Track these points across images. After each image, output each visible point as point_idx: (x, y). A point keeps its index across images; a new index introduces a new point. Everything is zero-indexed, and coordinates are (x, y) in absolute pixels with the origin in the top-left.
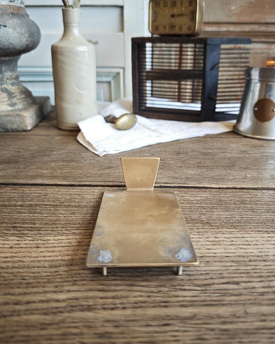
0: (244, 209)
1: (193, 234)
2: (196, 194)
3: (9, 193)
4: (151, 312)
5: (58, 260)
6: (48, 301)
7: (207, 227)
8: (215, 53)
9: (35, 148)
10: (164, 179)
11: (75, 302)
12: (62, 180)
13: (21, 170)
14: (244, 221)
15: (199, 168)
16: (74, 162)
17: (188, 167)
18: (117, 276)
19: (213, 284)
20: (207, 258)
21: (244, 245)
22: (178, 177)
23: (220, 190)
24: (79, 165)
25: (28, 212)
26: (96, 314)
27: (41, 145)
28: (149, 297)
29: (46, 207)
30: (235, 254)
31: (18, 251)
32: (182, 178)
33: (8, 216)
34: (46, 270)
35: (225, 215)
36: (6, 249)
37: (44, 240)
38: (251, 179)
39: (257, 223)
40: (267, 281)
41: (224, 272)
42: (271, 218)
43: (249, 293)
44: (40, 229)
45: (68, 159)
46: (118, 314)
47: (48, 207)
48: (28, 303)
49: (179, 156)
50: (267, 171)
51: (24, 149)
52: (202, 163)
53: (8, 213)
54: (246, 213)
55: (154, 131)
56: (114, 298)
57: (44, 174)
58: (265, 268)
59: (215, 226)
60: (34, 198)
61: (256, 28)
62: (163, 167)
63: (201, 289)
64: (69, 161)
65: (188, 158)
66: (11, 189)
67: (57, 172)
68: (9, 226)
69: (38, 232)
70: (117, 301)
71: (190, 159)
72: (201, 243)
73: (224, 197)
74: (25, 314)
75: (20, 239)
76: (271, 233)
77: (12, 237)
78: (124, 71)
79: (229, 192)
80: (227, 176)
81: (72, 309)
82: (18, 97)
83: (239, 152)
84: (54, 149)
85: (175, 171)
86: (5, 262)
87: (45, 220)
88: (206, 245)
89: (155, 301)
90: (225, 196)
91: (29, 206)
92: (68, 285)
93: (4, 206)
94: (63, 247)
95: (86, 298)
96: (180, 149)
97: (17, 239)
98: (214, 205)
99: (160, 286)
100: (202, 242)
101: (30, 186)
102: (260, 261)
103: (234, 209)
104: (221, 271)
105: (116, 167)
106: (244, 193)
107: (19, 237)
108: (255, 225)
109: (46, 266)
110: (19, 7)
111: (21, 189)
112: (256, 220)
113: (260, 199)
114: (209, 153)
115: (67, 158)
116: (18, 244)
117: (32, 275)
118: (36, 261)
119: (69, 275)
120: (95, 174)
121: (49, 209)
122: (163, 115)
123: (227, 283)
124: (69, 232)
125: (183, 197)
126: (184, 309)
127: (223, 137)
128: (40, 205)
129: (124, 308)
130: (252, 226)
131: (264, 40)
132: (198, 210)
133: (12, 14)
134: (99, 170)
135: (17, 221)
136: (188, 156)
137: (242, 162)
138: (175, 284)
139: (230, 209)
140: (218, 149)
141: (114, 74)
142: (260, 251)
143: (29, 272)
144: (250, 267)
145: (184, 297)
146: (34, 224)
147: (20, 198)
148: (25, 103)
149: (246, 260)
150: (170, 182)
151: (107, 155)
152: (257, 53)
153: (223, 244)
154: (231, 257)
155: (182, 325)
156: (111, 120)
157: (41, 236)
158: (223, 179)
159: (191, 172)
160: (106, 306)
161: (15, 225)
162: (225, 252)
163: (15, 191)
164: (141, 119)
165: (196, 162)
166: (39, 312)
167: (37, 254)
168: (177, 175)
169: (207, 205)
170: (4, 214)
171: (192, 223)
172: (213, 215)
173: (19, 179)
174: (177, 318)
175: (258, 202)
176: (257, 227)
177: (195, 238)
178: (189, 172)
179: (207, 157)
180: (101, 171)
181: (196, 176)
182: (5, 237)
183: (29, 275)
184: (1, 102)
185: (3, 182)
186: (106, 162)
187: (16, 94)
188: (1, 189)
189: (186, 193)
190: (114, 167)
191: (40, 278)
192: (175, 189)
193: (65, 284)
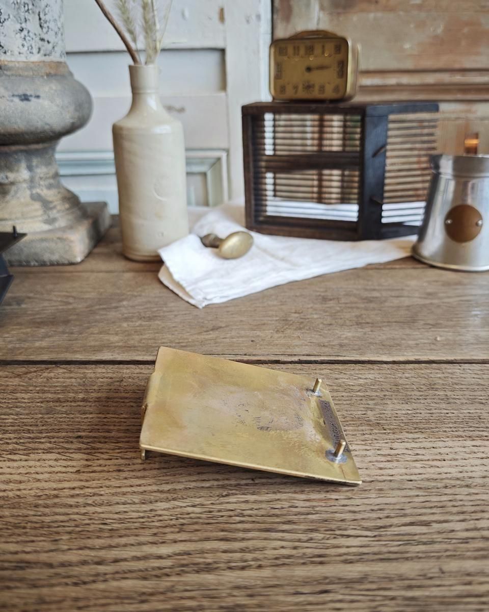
0: (434, 399)
1: (356, 443)
2: (357, 374)
3: (62, 378)
4: (301, 572)
5: (152, 491)
6: (145, 558)
7: (377, 432)
8: (379, 129)
9: (93, 295)
10: (304, 347)
11: (186, 560)
12: (143, 353)
13: (76, 335)
14: (434, 419)
15: (360, 326)
16: (159, 320)
17: (342, 325)
18: (244, 516)
19: (391, 526)
20: (380, 484)
21: (436, 460)
22: (326, 344)
23: (395, 366)
24: (167, 324)
25: (96, 412)
26: (220, 577)
27: (102, 290)
28: (295, 548)
29: (123, 402)
30: (423, 476)
31: (90, 476)
32: (334, 345)
33: (66, 419)
34: (137, 509)
35: (404, 409)
36: (70, 474)
37: (127, 458)
38: (443, 344)
39: (455, 422)
40: (473, 520)
41: (407, 506)
42: (476, 413)
43: (446, 540)
44: (119, 440)
45: (148, 314)
46: (250, 576)
47: (127, 401)
48: (116, 561)
49: (325, 304)
50: (470, 329)
51: (74, 298)
52: (364, 316)
53: (66, 413)
54: (437, 405)
55: (282, 259)
56: (242, 550)
57: (112, 343)
58: (469, 498)
59: (390, 429)
60: (102, 386)
61: (446, 78)
62: (301, 326)
63: (373, 535)
64: (150, 319)
65: (340, 307)
67: (133, 339)
68: (71, 435)
69: (117, 445)
70: (249, 556)
71: (345, 310)
72: (369, 459)
73: (401, 378)
74: (114, 579)
75: (90, 457)
76: (477, 440)
77: (78, 454)
78: (228, 155)
79: (409, 370)
80: (405, 339)
81: (182, 569)
82: (59, 207)
83: (423, 296)
84: (123, 297)
85: (320, 332)
86: (72, 496)
87: (125, 424)
88: (377, 461)
89: (304, 554)
90: (403, 376)
91: (96, 400)
92: (172, 532)
93: (57, 402)
95: (202, 552)
96: (326, 291)
97: (86, 458)
98: (387, 393)
99: (312, 530)
100: (370, 456)
101: (94, 366)
102: (461, 487)
103: (418, 399)
104: (402, 505)
105: (227, 326)
106: (433, 371)
107: (88, 454)
108: (451, 426)
109: (137, 501)
110: (58, 62)
111: (82, 371)
112: (452, 418)
113: (459, 381)
114: (373, 297)
115: (146, 312)
116: (89, 466)
117: (116, 516)
118: (119, 493)
119: (171, 515)
120: (193, 341)
121: (128, 404)
123: (412, 524)
125: (337, 381)
126: (349, 567)
127: (395, 269)
128: (114, 398)
129: (260, 567)
130: (447, 428)
131: (460, 96)
132: (362, 402)
133: (48, 75)
134: (199, 333)
135: (82, 427)
136: (341, 304)
137: (428, 313)
138: (333, 527)
139: (412, 399)
140: (389, 290)
141: (213, 161)
142: (461, 470)
143: (110, 512)
144: (446, 496)
145: (348, 547)
146: (109, 431)
147: (81, 387)
148: (70, 217)
149: (439, 485)
150: (315, 353)
151: (210, 306)
152: (449, 119)
153: (403, 460)
154: (416, 481)
155: (347, 591)
156: (212, 243)
157: (121, 452)
158: (399, 345)
159: (348, 334)
160: (232, 564)
161: (79, 434)
162: (407, 473)
163: (72, 375)
164: (262, 240)
165: (353, 314)
166: (134, 575)
167: (119, 481)
168: (325, 340)
169: (375, 394)
170: (60, 416)
171: (354, 424)
172: (385, 410)
173: (75, 352)
174: (340, 580)
175: (455, 385)
176: (456, 429)
177: (359, 450)
178: (344, 334)
179: (372, 305)
180: (203, 335)
181: (355, 340)
182: (67, 454)
183: (111, 517)
184: (32, 218)
185: (49, 360)
186: (210, 318)
187: (56, 203)
188: (48, 371)
189: (341, 373)
190: (223, 327)
191: (129, 522)
192: (323, 366)
193: (168, 530)
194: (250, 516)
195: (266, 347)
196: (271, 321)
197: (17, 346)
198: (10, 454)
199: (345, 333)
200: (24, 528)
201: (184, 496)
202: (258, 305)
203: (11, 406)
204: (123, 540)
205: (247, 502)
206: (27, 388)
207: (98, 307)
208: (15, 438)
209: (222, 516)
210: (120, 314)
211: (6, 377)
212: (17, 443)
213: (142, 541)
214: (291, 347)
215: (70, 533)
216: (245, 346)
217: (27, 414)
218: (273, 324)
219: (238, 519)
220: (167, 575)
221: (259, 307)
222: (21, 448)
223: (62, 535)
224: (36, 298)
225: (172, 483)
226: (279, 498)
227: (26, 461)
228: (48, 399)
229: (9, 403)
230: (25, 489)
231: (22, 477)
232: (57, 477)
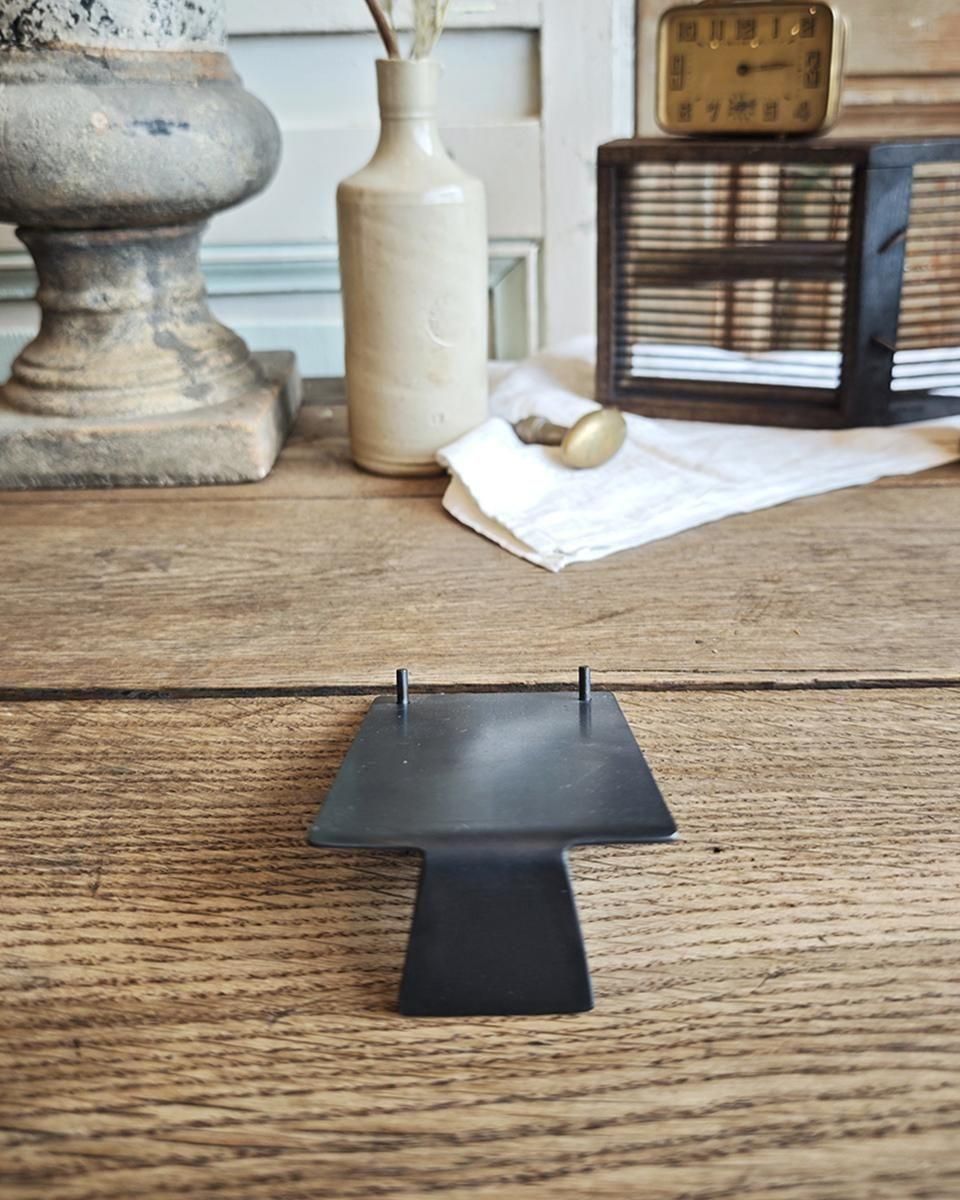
2: (951, 708)
3: (323, 726)
6: (654, 1117)
9: (316, 546)
10: (814, 653)
11: (748, 1117)
12: (475, 667)
13: (315, 633)
15: (914, 608)
16: (479, 598)
17: (877, 606)
18: (834, 1018)
22: (860, 646)
24: (499, 606)
26: (838, 1156)
27: (332, 536)
32: (876, 649)
45: (452, 585)
48: (594, 1126)
49: (822, 562)
52: (914, 587)
55: (698, 468)
56: (861, 1094)
57: (399, 647)
64: (459, 596)
66: (323, 709)
67: (441, 639)
70: (882, 1106)
71: (869, 575)
74: (604, 1165)
78: (540, 251)
81: (749, 1139)
82: (212, 362)
84: (385, 550)
85: (836, 621)
94: (606, 919)
95: (775, 1100)
96: (812, 535)
114: (917, 547)
115: (445, 580)
119: (675, 1020)
120: (571, 642)
122: (705, 404)
124: (599, 866)
125: (915, 723)
127: (938, 486)
129: (914, 1129)
134: (577, 626)
136: (855, 560)
140: (942, 530)
148: (236, 383)
150: (844, 666)
151: (577, 567)
156: (546, 437)
159: (898, 624)
160: (851, 1126)
164: (638, 426)
168: (853, 639)
173: (326, 668)
178: (887, 625)
179: (921, 563)
180: (586, 629)
181: (917, 638)
182: (397, 892)
183: (545, 1029)
184: (159, 384)
185: (276, 686)
186: (585, 593)
187: (205, 353)
188: (285, 710)
189: (918, 706)
190: (622, 613)
191: (589, 1037)
192: (874, 693)
193: (680, 1053)
194: (847, 1017)
195: (734, 654)
196: (721, 598)
197: (194, 656)
198: (267, 893)
199: (890, 622)
200: (361, 1057)
201: (687, 978)
202: (678, 565)
203: (232, 787)
204: (592, 1080)
205: (826, 987)
206: (252, 747)
207: (337, 572)
208: (264, 858)
209: (788, 1020)
210: (392, 586)
211: (199, 726)
212: (273, 869)
213: (634, 1079)
214: (787, 655)
215: (467, 1066)
216: (688, 653)
217: (273, 805)
218: (728, 605)
219: (824, 1025)
220: (720, 1154)
221: (682, 569)
222: (287, 879)
223: (452, 1072)
224: (194, 555)
225: (649, 950)
226: (893, 976)
227: (308, 907)
228: (307, 772)
229: (222, 781)
230: (328, 971)
231: (312, 944)
232: (391, 943)
